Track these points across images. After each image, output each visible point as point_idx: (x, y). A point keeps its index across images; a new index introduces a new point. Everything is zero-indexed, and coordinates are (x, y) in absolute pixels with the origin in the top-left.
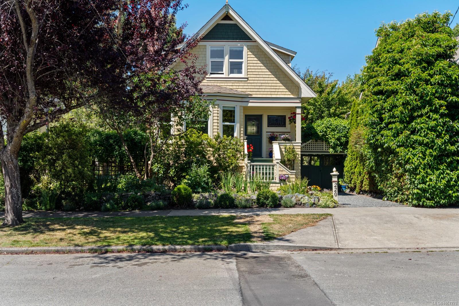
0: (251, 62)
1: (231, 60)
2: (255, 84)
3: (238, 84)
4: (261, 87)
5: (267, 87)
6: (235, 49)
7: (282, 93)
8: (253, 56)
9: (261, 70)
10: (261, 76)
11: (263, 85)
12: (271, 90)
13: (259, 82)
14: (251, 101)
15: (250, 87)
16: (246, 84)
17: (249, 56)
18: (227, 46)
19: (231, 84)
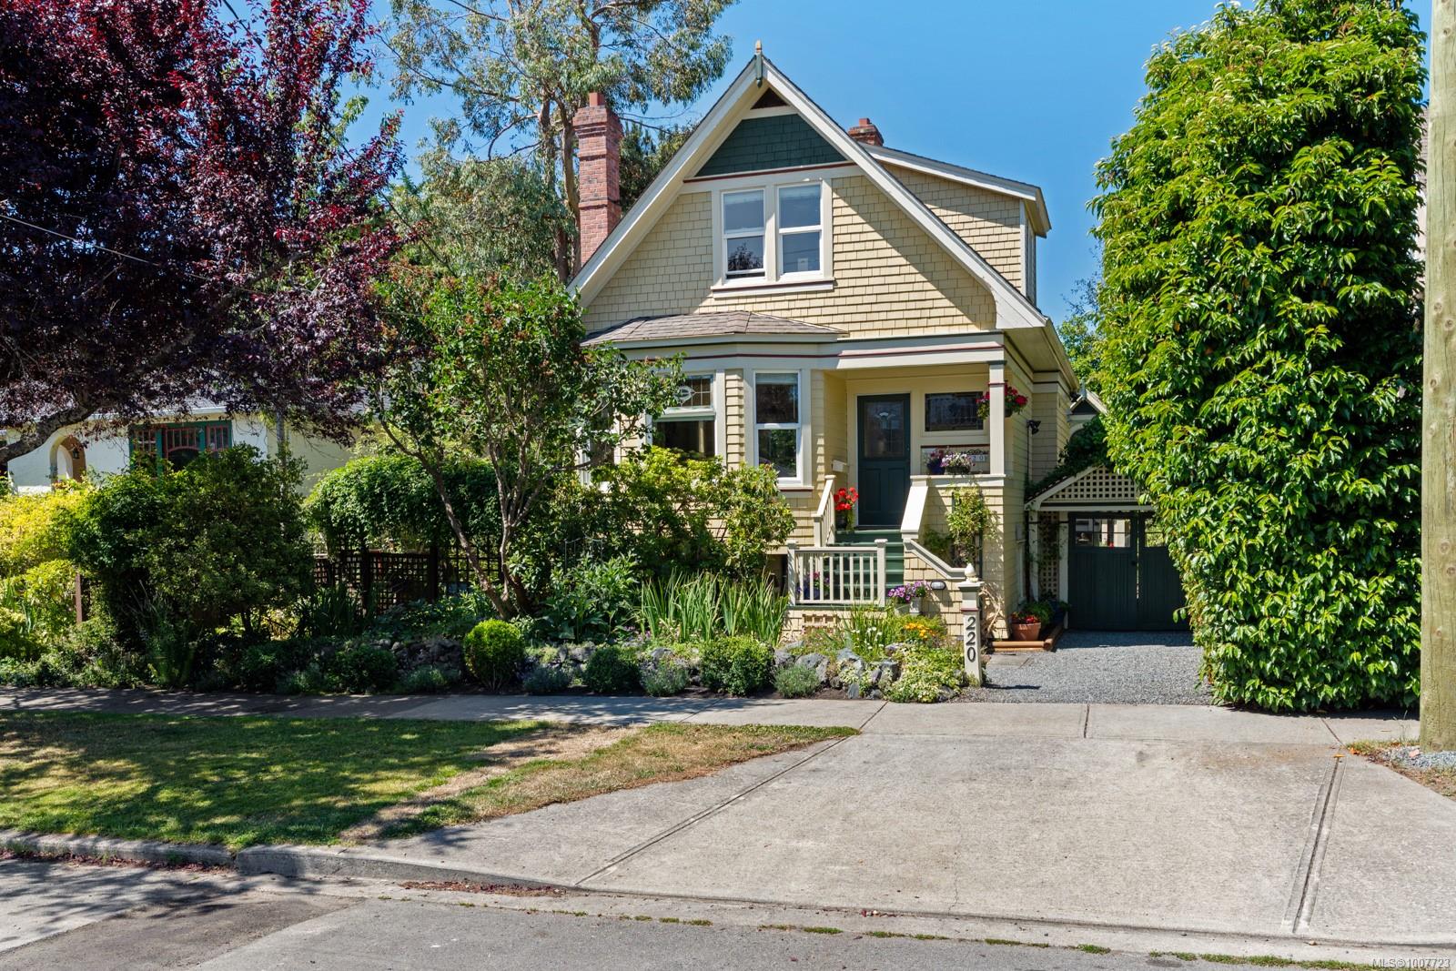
0: (844, 230)
1: (783, 231)
2: (859, 300)
3: (806, 304)
4: (875, 308)
5: (895, 306)
6: (796, 194)
7: (943, 321)
8: (850, 211)
9: (873, 255)
10: (876, 272)
11: (881, 298)
12: (907, 314)
13: (869, 290)
14: (845, 352)
15: (841, 310)
16: (830, 302)
17: (837, 212)
18: (770, 186)
19: (785, 305)
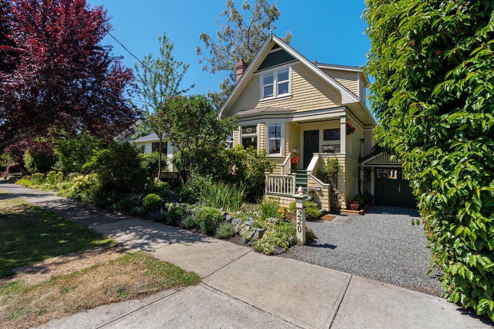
0: (295, 80)
1: (278, 83)
2: (299, 100)
3: (284, 103)
4: (304, 102)
5: (310, 101)
6: (282, 72)
7: (325, 104)
8: (297, 74)
9: (304, 86)
10: (304, 91)
11: (306, 99)
12: (314, 103)
13: (302, 97)
14: (295, 116)
15: (294, 104)
16: (291, 102)
17: (293, 75)
18: (275, 71)
19: (279, 104)
